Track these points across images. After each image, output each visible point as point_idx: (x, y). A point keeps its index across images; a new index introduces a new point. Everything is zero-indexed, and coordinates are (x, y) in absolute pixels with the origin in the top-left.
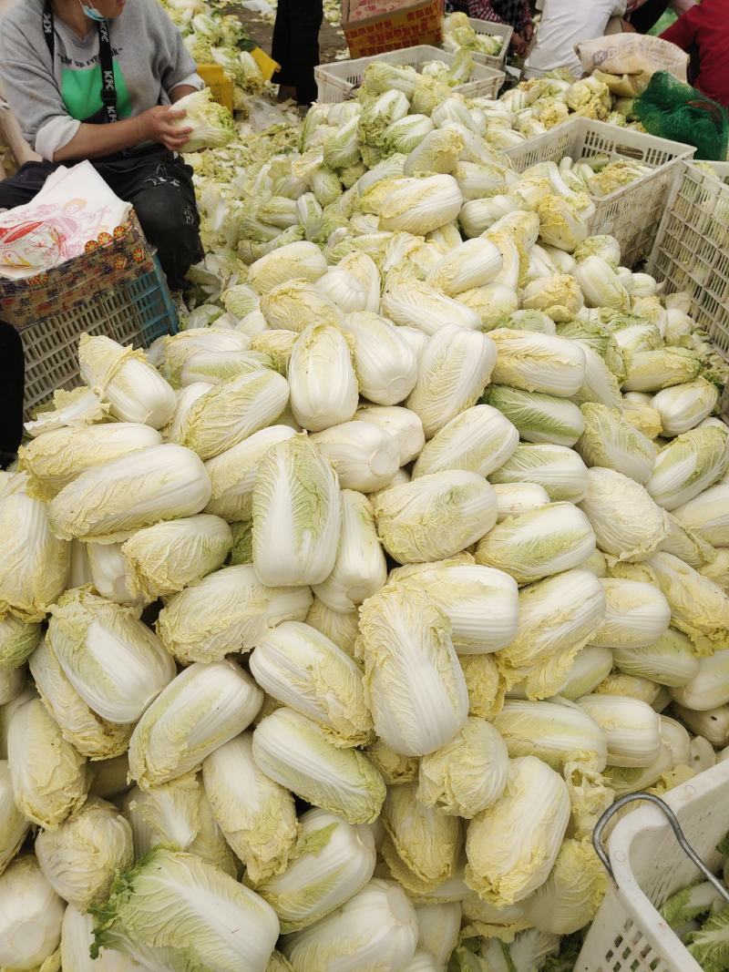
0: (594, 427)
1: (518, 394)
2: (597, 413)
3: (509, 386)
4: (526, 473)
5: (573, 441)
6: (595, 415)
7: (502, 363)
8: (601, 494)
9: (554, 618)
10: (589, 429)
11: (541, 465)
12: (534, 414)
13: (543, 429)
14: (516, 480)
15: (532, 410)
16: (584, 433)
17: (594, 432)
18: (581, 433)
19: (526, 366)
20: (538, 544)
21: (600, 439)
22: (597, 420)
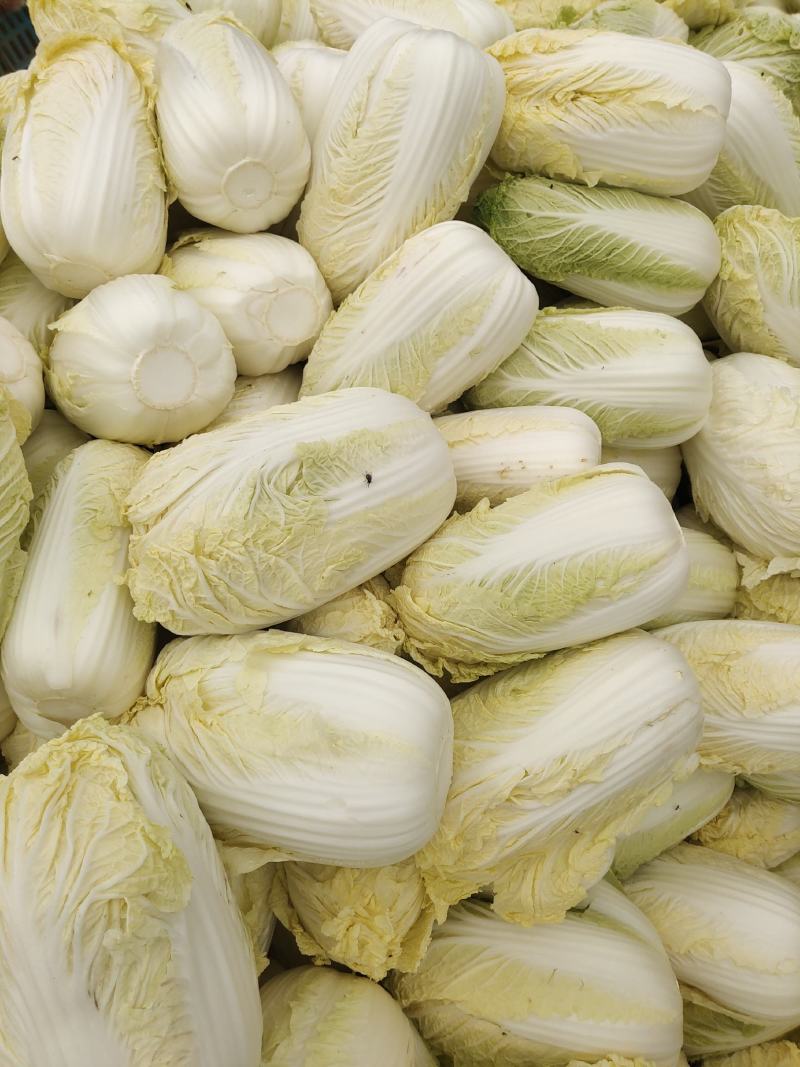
0: (742, 263)
1: (561, 194)
2: (753, 230)
3: (544, 175)
4: (556, 383)
5: (688, 300)
6: (748, 236)
7: (520, 118)
8: (736, 423)
9: (550, 779)
10: (728, 269)
11: (592, 363)
12: (594, 240)
13: (617, 274)
14: (530, 400)
15: (593, 228)
16: (718, 277)
17: (741, 274)
18: (710, 279)
19: (575, 121)
20: (530, 584)
21: (753, 291)
22: (751, 246)
